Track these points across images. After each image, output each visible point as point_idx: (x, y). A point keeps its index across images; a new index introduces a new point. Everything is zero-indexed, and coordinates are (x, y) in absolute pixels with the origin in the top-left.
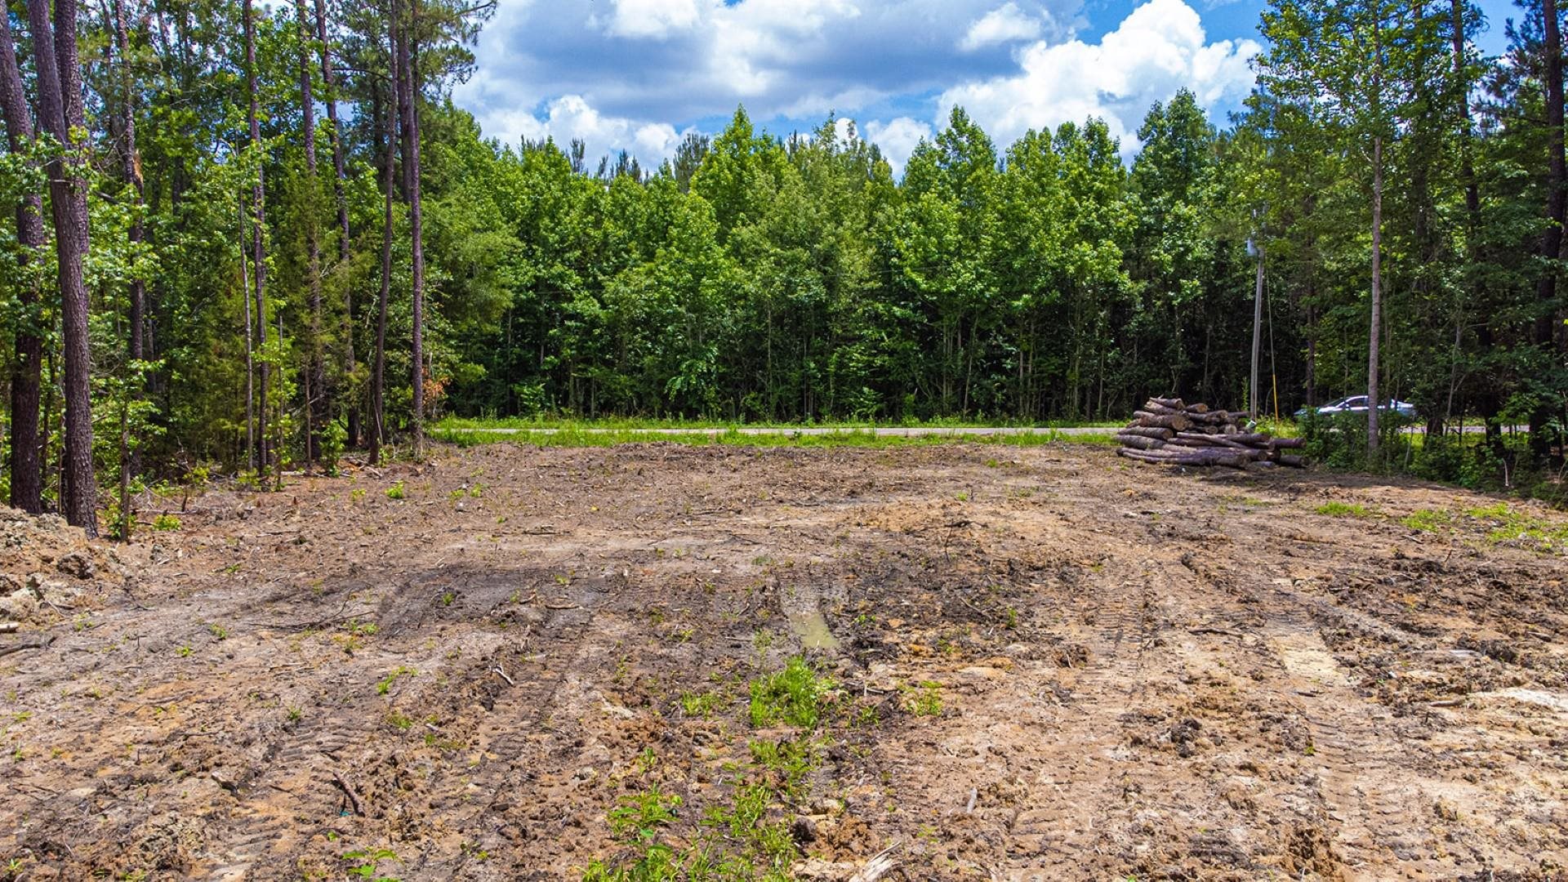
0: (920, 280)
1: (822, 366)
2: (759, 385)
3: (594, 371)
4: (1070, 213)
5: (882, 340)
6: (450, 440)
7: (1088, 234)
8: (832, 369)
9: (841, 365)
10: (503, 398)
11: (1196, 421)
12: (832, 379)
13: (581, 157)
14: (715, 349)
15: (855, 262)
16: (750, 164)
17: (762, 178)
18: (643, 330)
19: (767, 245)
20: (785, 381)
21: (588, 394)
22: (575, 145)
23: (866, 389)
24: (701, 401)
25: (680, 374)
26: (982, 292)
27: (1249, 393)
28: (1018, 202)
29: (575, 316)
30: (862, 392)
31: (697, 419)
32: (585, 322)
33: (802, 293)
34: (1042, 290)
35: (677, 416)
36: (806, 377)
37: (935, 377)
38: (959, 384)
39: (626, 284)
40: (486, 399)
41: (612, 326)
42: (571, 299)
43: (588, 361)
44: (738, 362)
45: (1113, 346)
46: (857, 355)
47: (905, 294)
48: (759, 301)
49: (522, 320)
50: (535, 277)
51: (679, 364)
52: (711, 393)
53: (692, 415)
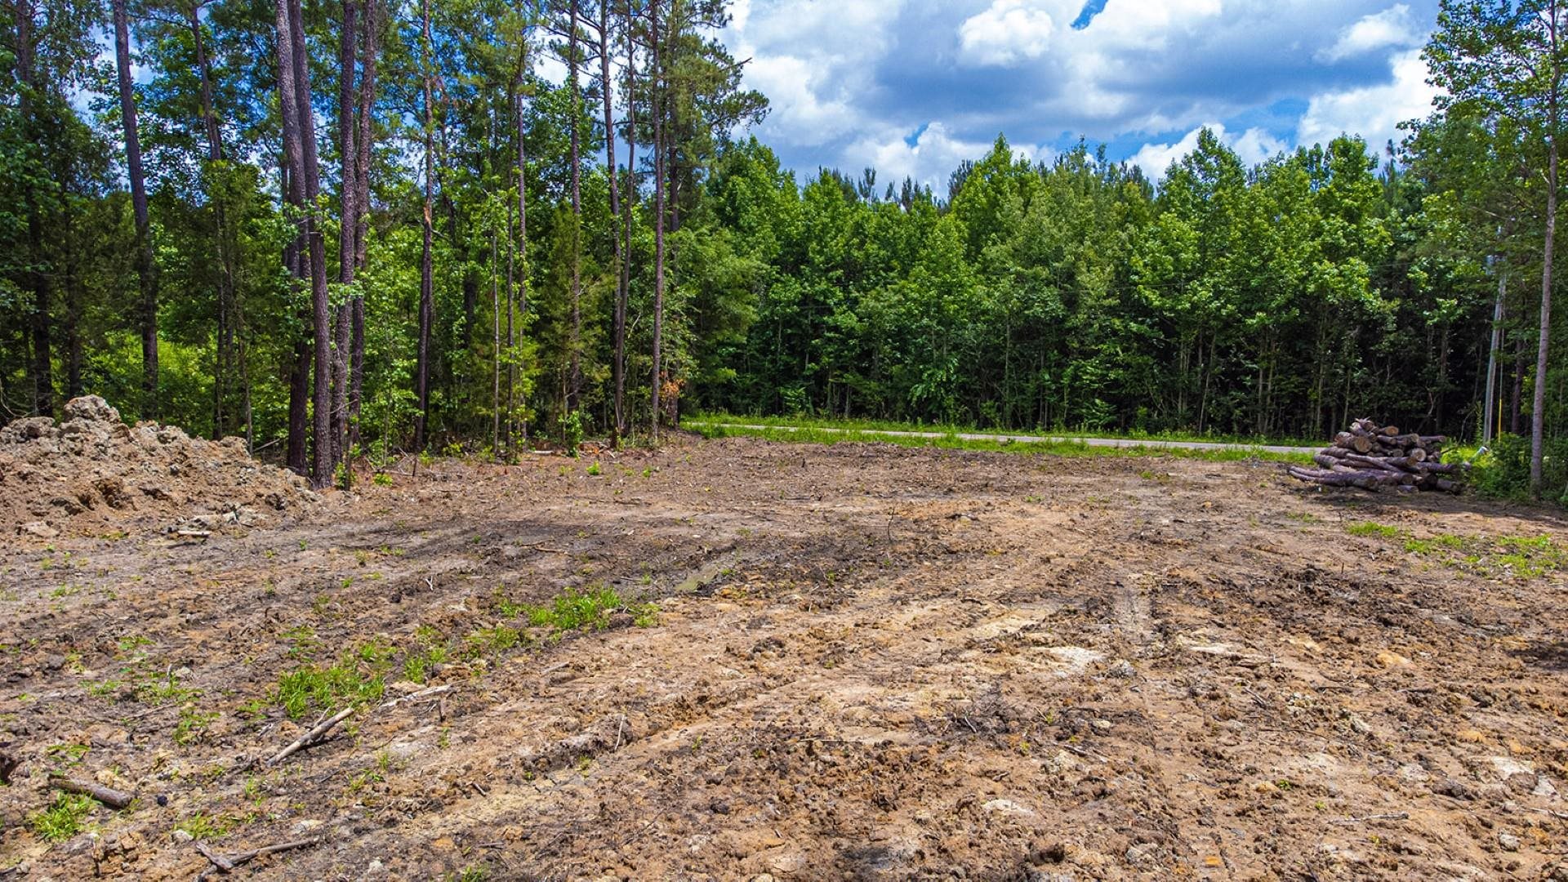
0: (1152, 297)
1: (1057, 378)
2: (996, 394)
3: (849, 378)
4: (1318, 231)
5: (1117, 354)
6: (696, 432)
7: (1333, 252)
8: (1065, 381)
9: (1076, 377)
10: (770, 398)
11: (1384, 444)
12: (1066, 391)
13: (872, 183)
14: (955, 361)
15: (1094, 281)
16: (1006, 187)
17: (1014, 201)
18: (894, 341)
19: (1010, 264)
20: (1022, 391)
21: (843, 398)
22: (867, 171)
23: (1097, 401)
24: (940, 407)
25: (922, 382)
26: (1218, 309)
27: (1483, 418)
28: (1257, 220)
29: (836, 329)
30: (1094, 404)
31: (932, 423)
32: (842, 333)
33: (1038, 309)
34: (1279, 308)
35: (916, 422)
36: (1041, 388)
37: (1170, 392)
38: (1194, 399)
39: (877, 300)
40: (756, 399)
41: (867, 337)
42: (832, 313)
43: (844, 369)
44: (978, 373)
45: (1360, 366)
46: (1091, 369)
47: (1142, 310)
48: (1000, 317)
49: (789, 331)
50: (803, 294)
51: (922, 372)
52: (950, 401)
53: (929, 420)
